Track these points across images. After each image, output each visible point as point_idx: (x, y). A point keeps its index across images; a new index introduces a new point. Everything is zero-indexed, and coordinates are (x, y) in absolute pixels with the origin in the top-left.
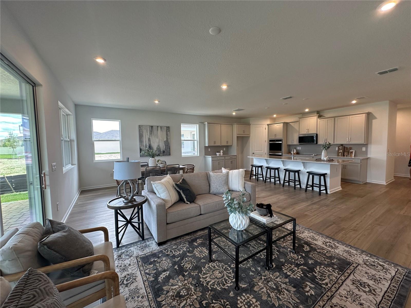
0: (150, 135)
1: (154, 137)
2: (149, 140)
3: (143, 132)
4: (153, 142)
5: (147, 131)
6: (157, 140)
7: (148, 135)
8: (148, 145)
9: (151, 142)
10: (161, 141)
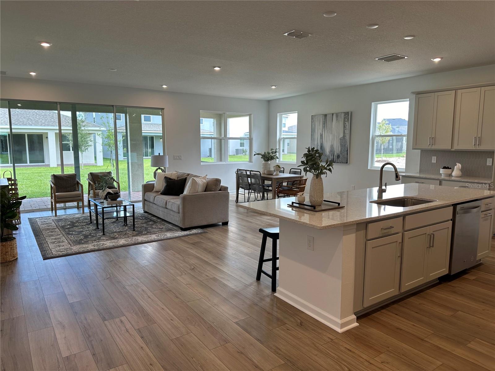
0: (323, 130)
1: (327, 132)
3: (315, 125)
4: (325, 141)
5: (320, 122)
6: (331, 137)
7: (320, 128)
8: (319, 144)
10: (336, 138)
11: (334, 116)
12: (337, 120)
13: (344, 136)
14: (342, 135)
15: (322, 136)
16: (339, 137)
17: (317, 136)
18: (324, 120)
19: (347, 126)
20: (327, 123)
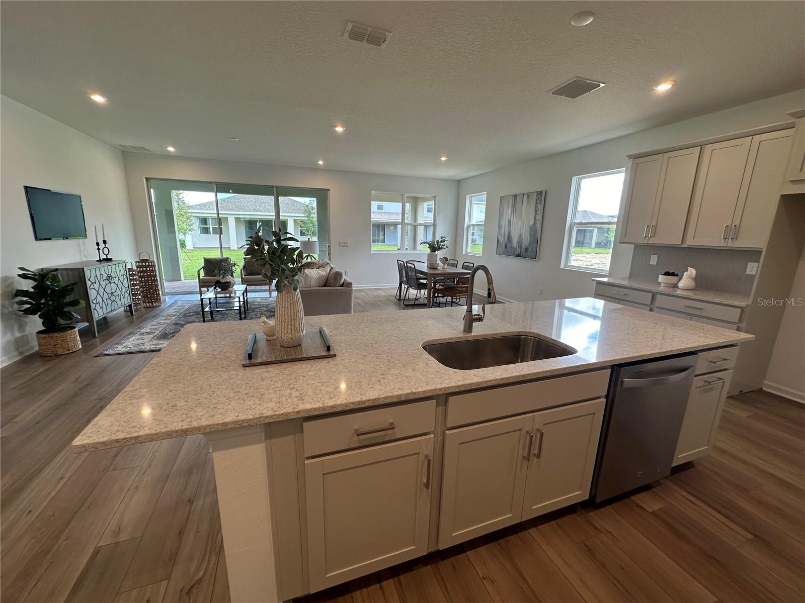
0: (511, 215)
1: (516, 218)
3: (504, 209)
4: (514, 228)
6: (520, 223)
7: (508, 213)
8: (507, 233)
10: (526, 225)
11: (525, 197)
12: (528, 202)
13: (535, 223)
14: (532, 223)
15: (510, 223)
16: (529, 224)
17: (505, 222)
18: (513, 201)
19: (539, 210)
20: (517, 206)
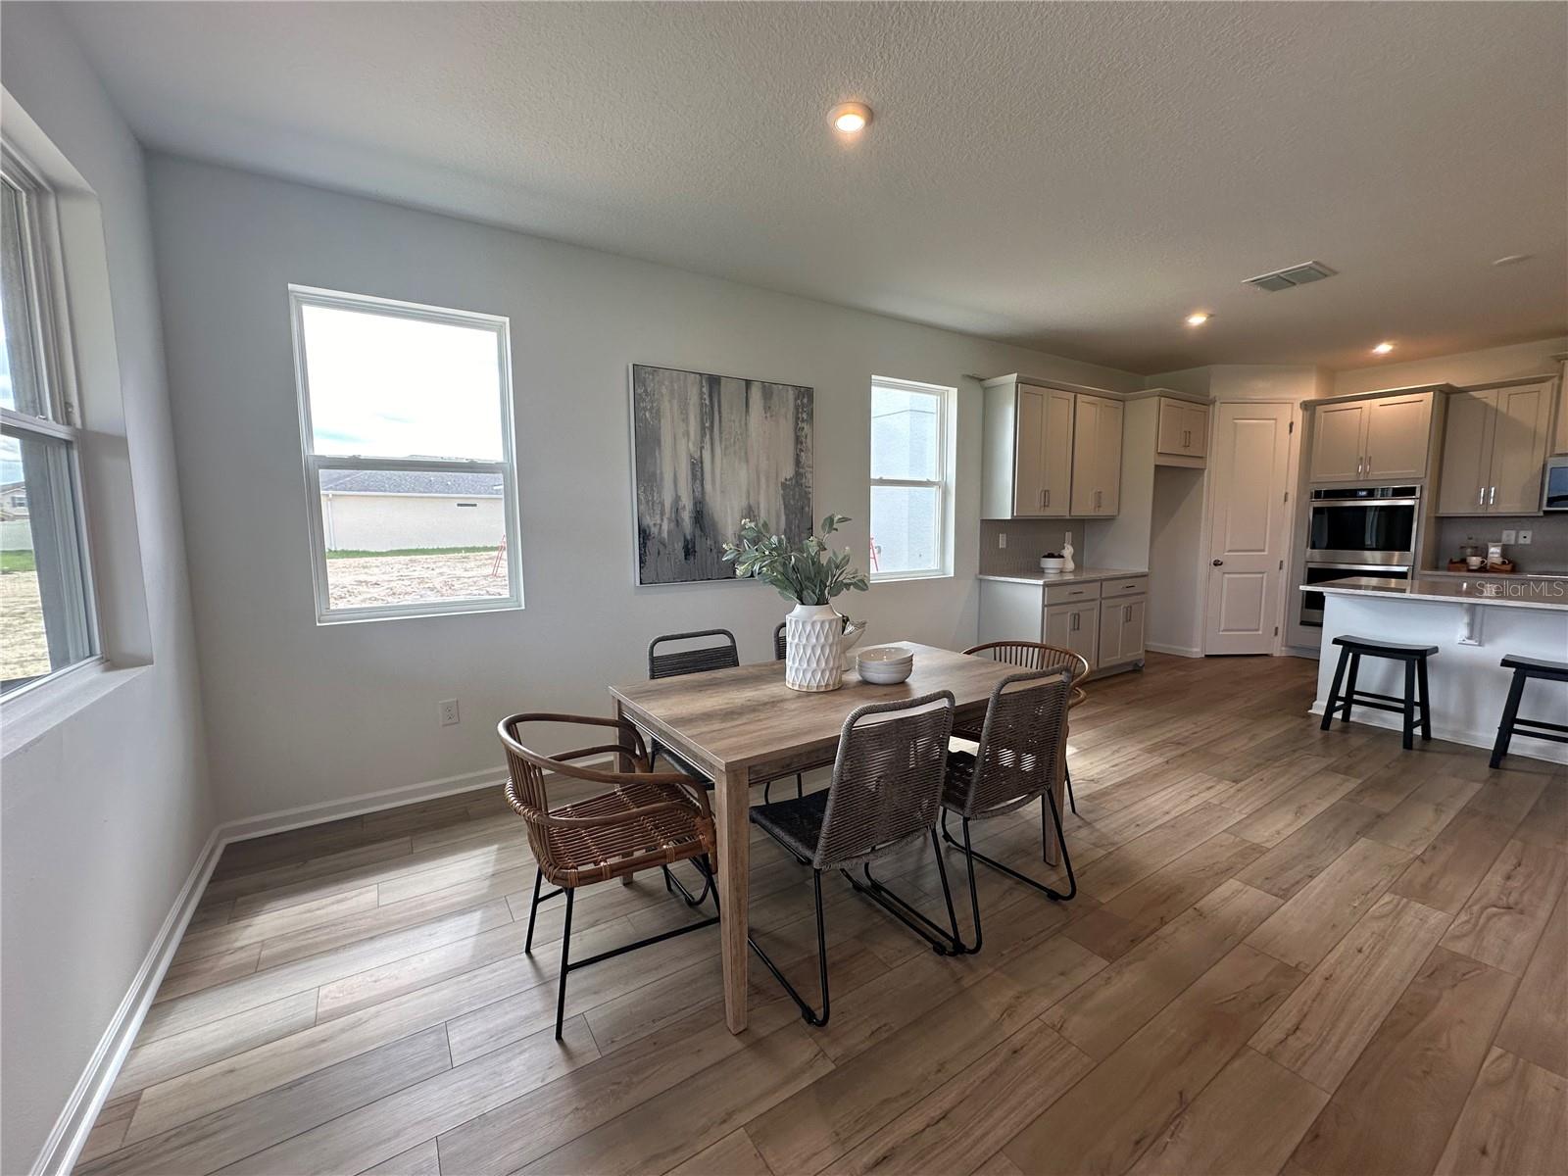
0: (702, 441)
1: (725, 454)
2: (697, 468)
3: (657, 414)
4: (718, 487)
5: (683, 408)
6: (743, 475)
7: (687, 434)
8: (687, 502)
9: (708, 487)
10: (767, 480)
11: (756, 393)
12: (767, 408)
13: (798, 475)
14: (788, 472)
15: (698, 469)
16: (778, 477)
18: (706, 396)
20: (724, 414)
